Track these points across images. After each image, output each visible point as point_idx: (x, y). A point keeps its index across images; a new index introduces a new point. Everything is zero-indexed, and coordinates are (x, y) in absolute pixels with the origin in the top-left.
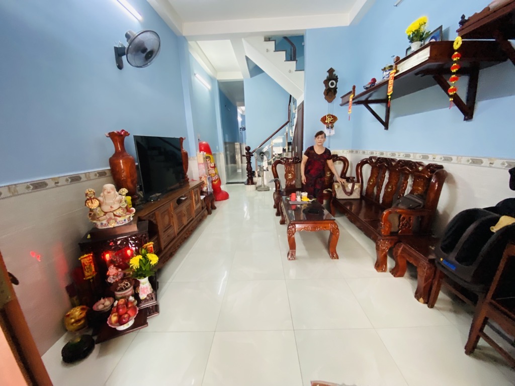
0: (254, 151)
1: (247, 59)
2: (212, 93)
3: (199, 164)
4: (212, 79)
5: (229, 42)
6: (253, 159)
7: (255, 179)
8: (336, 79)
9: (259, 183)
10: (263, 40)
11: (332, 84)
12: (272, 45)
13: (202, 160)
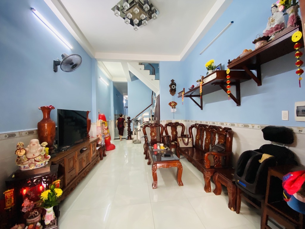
0: (133, 120)
1: (130, 72)
2: (109, 88)
3: (97, 127)
4: (109, 81)
5: (120, 63)
6: (132, 124)
7: (133, 136)
8: (175, 85)
9: (135, 139)
10: (138, 64)
11: (173, 87)
12: (143, 67)
13: (99, 125)
